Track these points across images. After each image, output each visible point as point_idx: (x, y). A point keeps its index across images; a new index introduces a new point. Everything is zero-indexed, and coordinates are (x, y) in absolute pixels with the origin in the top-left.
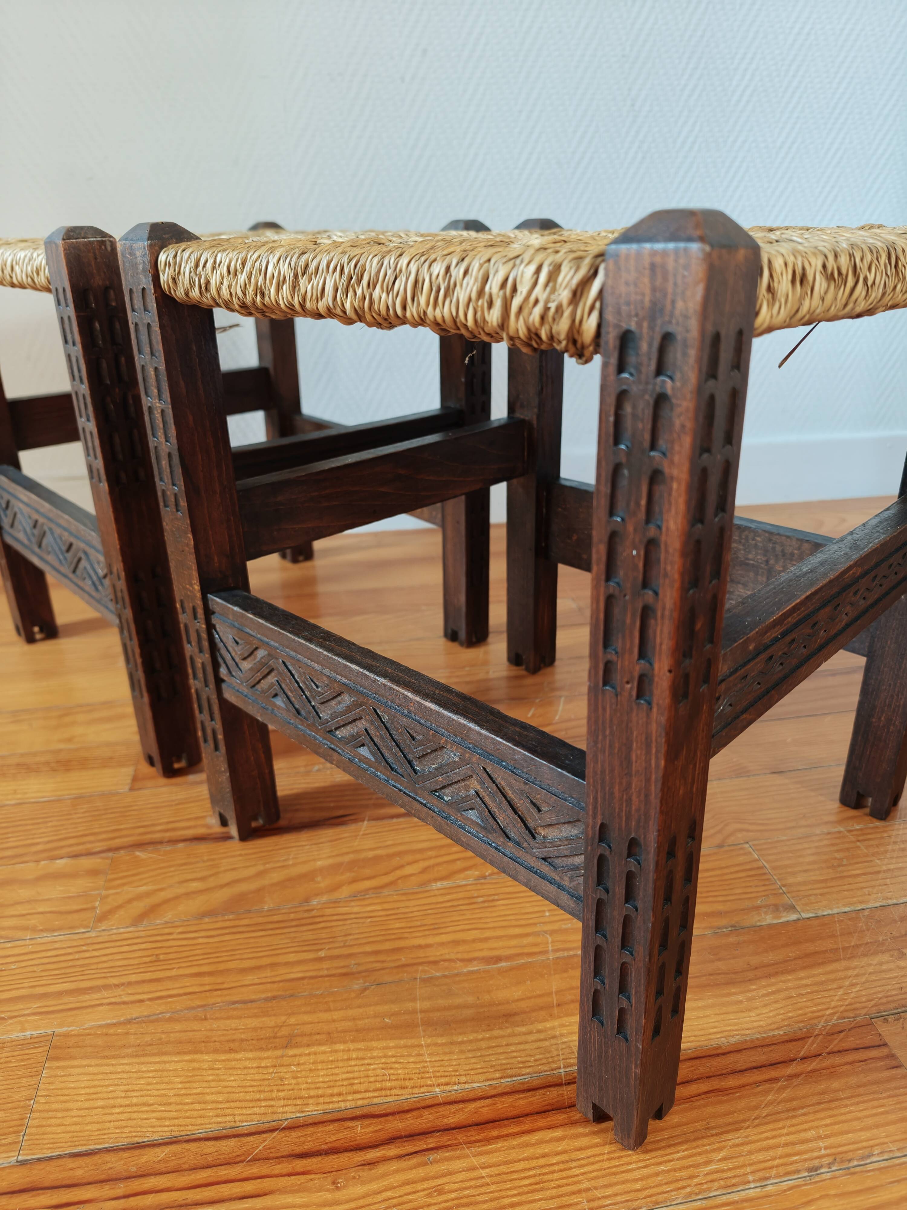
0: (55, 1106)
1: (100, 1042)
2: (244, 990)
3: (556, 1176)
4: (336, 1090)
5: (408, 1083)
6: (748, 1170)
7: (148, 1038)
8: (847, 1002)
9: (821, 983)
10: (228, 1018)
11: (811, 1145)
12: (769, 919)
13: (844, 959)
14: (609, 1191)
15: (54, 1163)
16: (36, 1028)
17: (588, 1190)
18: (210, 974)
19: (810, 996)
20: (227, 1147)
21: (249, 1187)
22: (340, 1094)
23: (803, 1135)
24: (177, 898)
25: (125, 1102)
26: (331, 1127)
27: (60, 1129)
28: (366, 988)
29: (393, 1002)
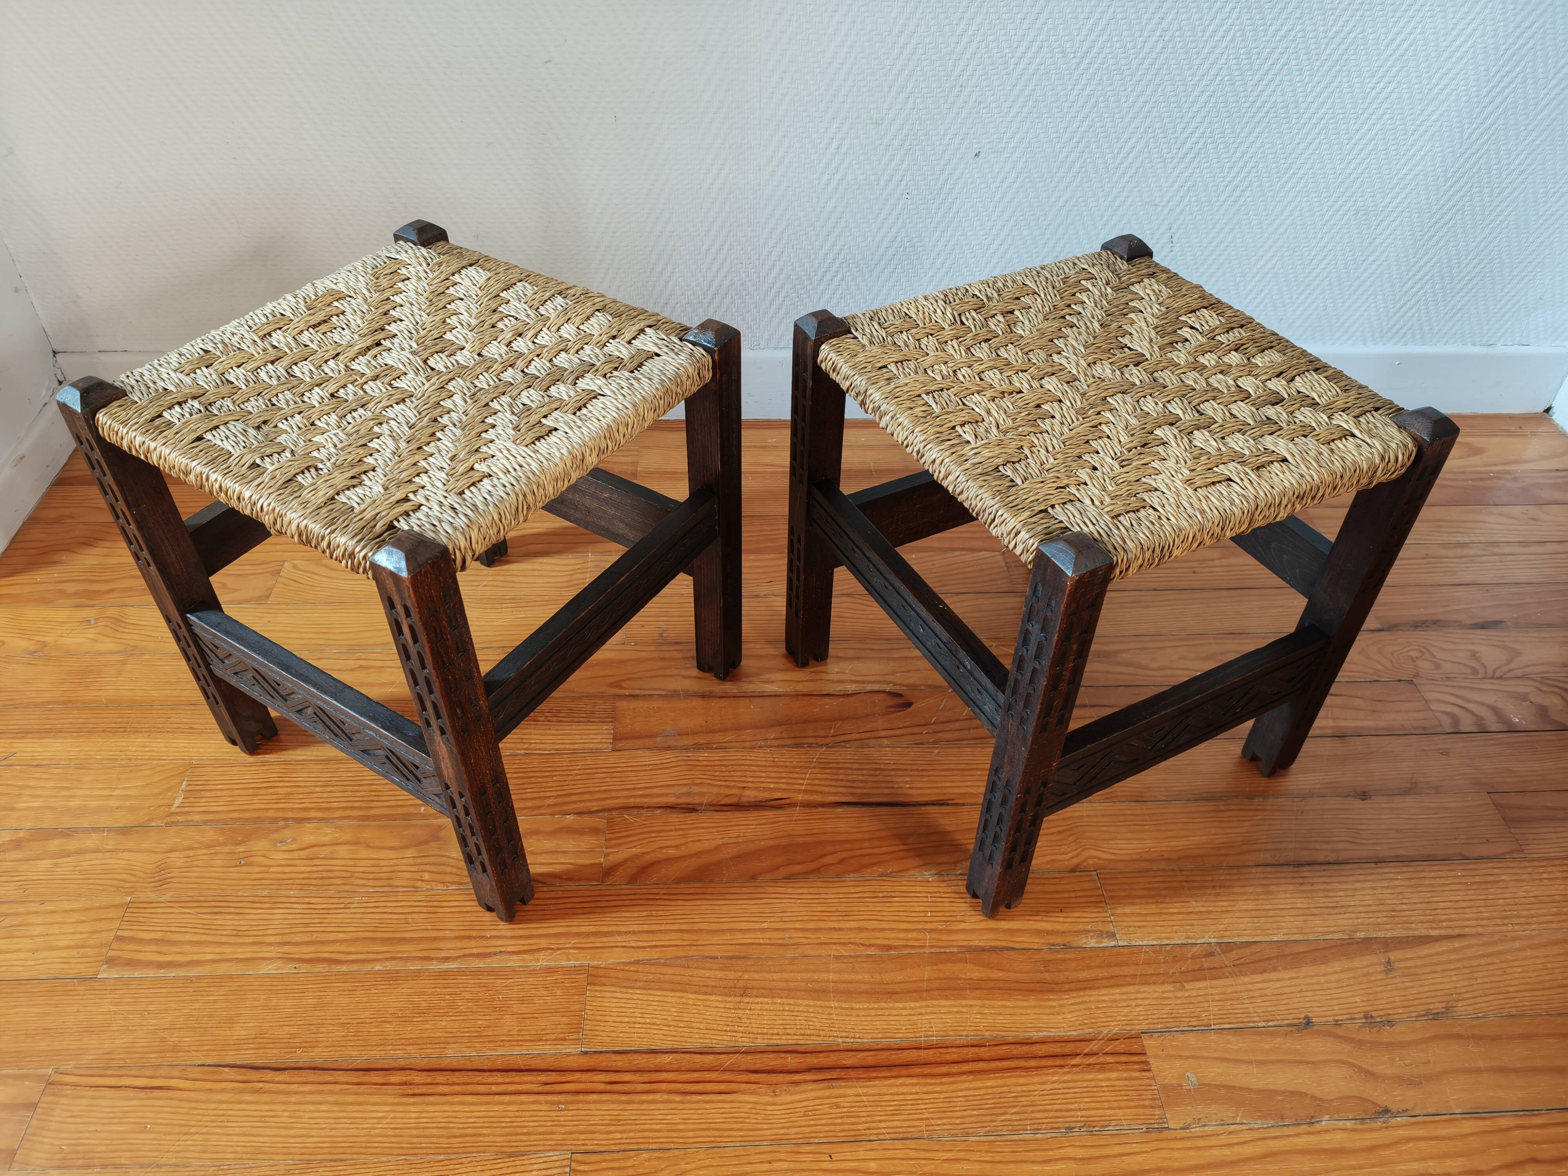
0: (598, 1018)
1: (620, 975)
2: (712, 947)
3: (909, 1107)
4: (775, 1031)
5: (821, 1033)
7: (651, 977)
8: (1130, 1018)
9: (1115, 1001)
10: (703, 969)
11: (1072, 1113)
12: (1092, 943)
13: (1138, 984)
14: (939, 1122)
15: (604, 1055)
16: (576, 959)
17: (927, 1119)
19: (1104, 1010)
20: (708, 1059)
21: (723, 1087)
22: (778, 1034)
23: (1069, 1106)
25: (642, 1021)
26: (772, 1056)
27: (604, 1034)
28: (795, 958)
29: (814, 971)
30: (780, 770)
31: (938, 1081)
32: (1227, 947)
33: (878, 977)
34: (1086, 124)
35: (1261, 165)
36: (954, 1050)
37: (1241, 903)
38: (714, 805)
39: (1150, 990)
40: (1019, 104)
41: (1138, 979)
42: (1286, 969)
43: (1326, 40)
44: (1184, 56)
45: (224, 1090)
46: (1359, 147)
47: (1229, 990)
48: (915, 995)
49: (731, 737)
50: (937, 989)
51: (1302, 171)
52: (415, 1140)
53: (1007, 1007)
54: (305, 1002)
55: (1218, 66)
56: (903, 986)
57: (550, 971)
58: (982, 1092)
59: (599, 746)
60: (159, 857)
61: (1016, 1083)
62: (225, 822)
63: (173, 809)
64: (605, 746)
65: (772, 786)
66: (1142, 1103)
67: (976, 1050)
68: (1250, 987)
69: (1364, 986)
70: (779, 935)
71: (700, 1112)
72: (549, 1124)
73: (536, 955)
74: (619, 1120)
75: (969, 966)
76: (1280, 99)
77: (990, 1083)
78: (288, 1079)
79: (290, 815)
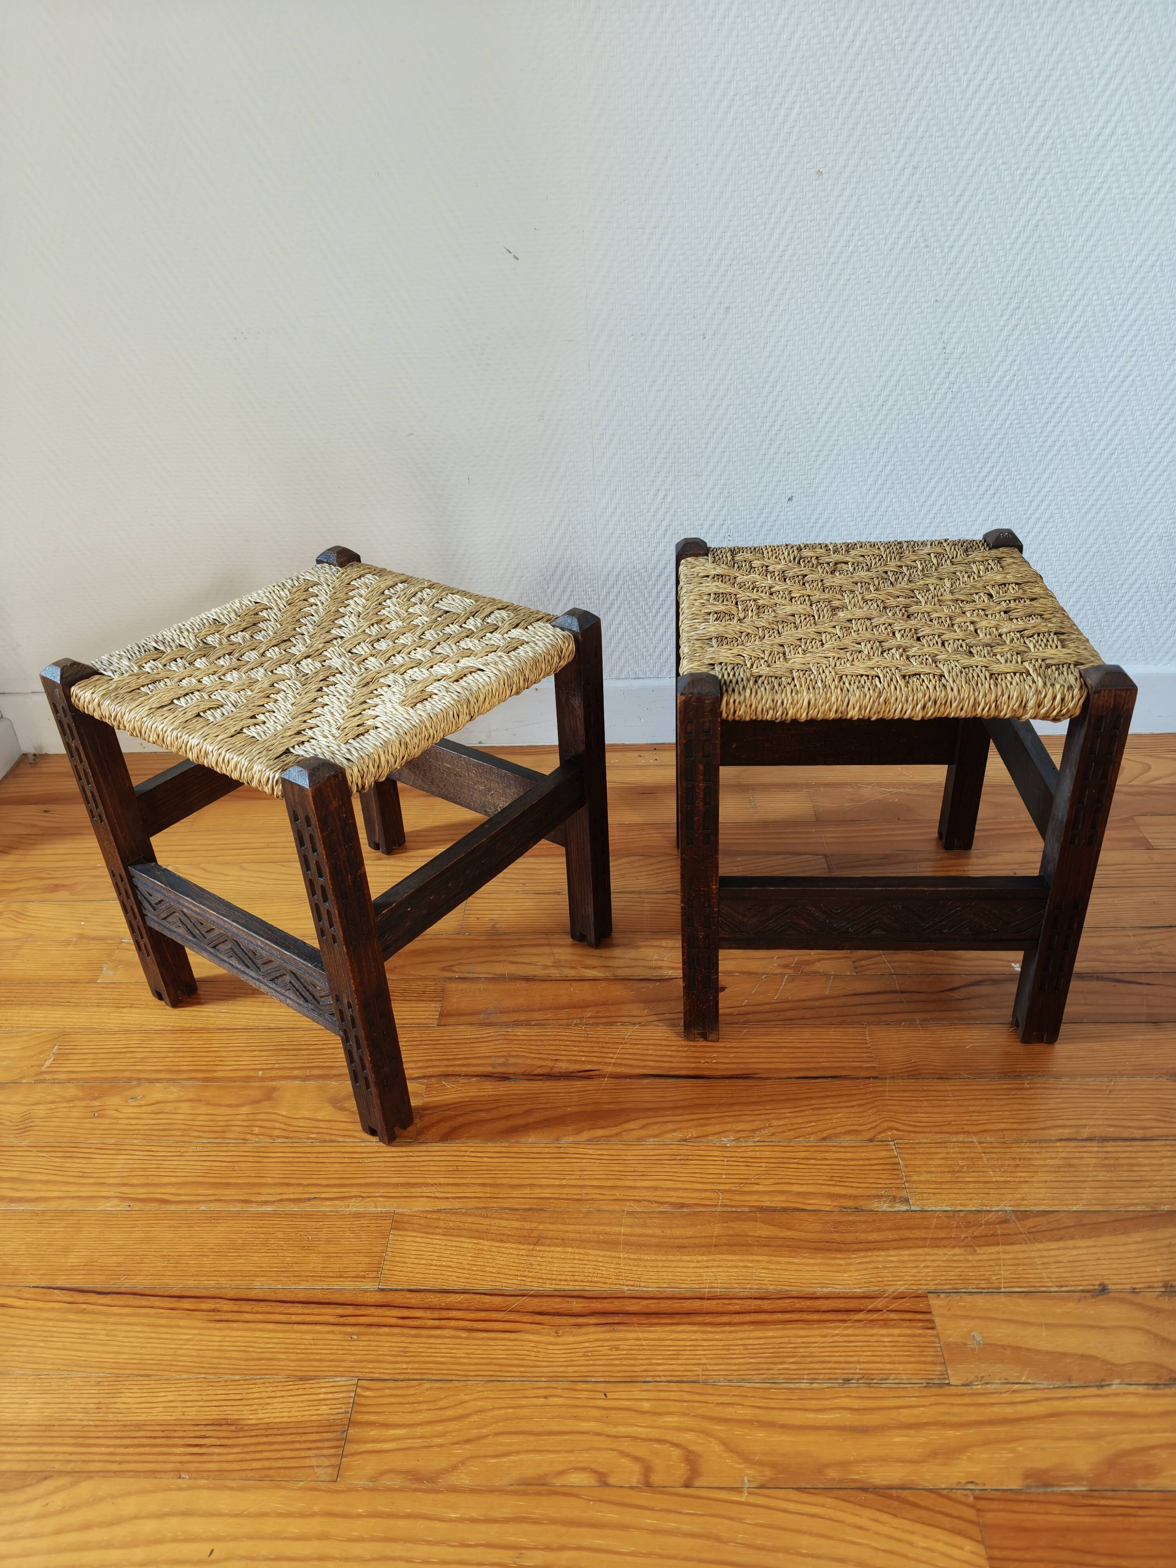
0: (398, 1259)
1: (422, 1222)
2: (511, 1200)
3: (688, 1353)
4: (564, 1278)
5: (608, 1281)
6: (806, 1372)
7: (451, 1224)
8: (917, 1278)
9: (903, 1262)
10: (501, 1219)
11: (851, 1366)
12: (885, 1207)
13: (928, 1247)
14: (716, 1368)
15: (400, 1293)
16: (384, 1207)
17: (705, 1364)
18: (491, 1185)
19: (891, 1270)
20: (497, 1300)
21: (508, 1326)
22: (566, 1280)
23: (849, 1359)
24: (470, 1123)
25: (438, 1263)
26: (558, 1300)
27: (401, 1273)
28: (590, 1212)
29: (606, 1225)
30: (593, 1045)
31: (718, 1330)
32: (1023, 1215)
33: (668, 1232)
34: (888, 468)
35: (1059, 498)
36: (737, 1301)
37: (1040, 1174)
38: (527, 1075)
39: (941, 1253)
40: (825, 453)
41: (928, 1242)
42: (1083, 1237)
43: (1105, 385)
44: (972, 405)
45: (52, 1310)
46: (1153, 478)
47: (1022, 1255)
48: (704, 1249)
49: (549, 1015)
50: (726, 1245)
51: (1101, 502)
52: (216, 1361)
53: (793, 1263)
54: (134, 1235)
55: (1006, 412)
56: (692, 1241)
57: (357, 1216)
58: (762, 1341)
59: (426, 1021)
60: (25, 1108)
61: (797, 1335)
62: (86, 1081)
63: (43, 1069)
64: (431, 1021)
65: (583, 1059)
66: (923, 1359)
67: (759, 1302)
68: (1045, 1253)
69: (1166, 1257)
70: (577, 1191)
71: (484, 1348)
72: (341, 1352)
73: (347, 1202)
74: (406, 1352)
75: (758, 1224)
76: (1069, 438)
77: (770, 1334)
78: (109, 1302)
79: (143, 1075)
